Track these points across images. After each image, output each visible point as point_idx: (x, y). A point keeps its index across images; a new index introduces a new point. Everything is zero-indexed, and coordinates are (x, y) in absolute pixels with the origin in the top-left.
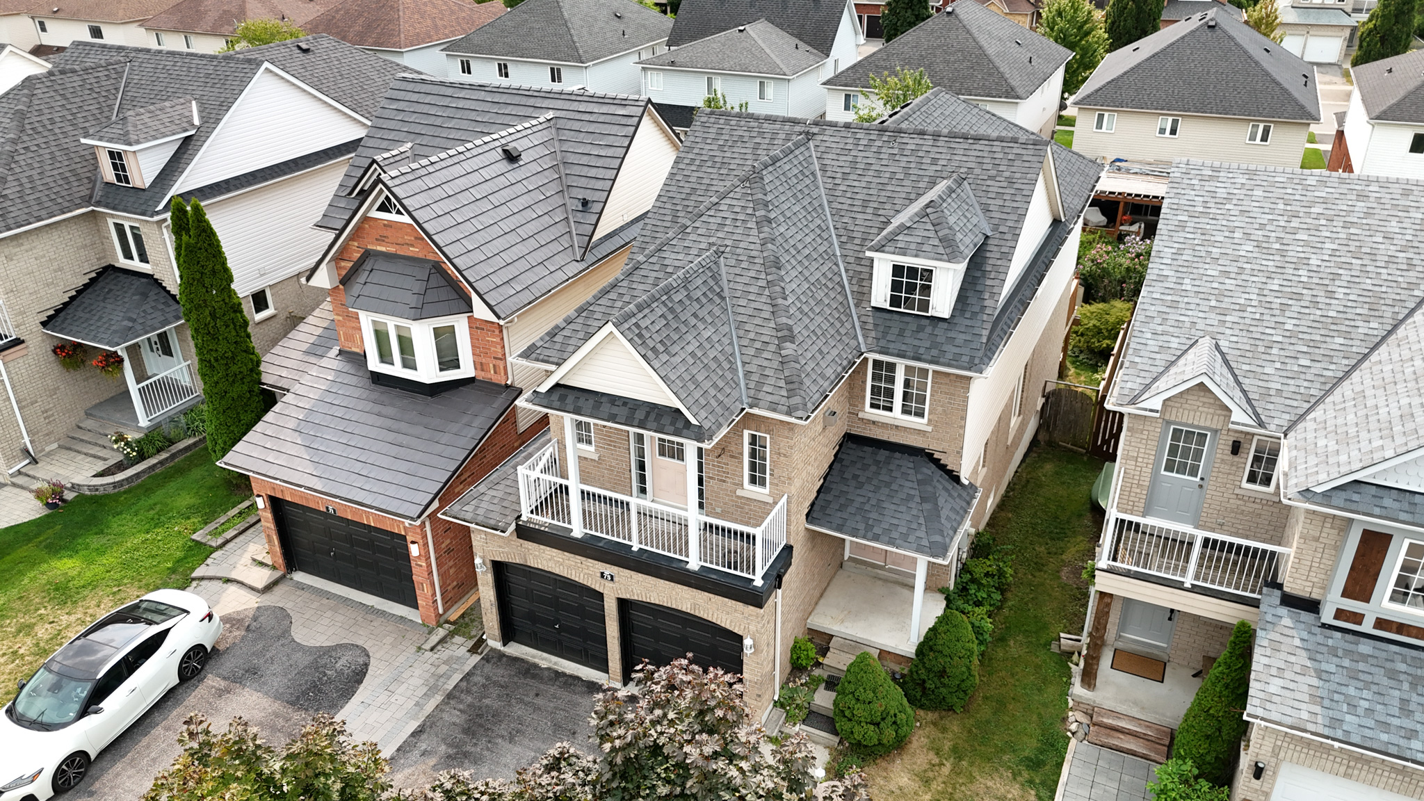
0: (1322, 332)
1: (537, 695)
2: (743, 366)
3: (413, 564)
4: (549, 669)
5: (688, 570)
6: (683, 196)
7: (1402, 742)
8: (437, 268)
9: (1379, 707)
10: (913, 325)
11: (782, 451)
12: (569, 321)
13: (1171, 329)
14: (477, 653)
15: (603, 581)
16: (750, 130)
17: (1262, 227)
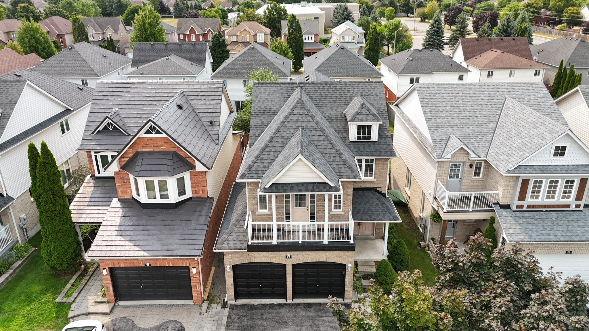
0: (480, 128)
1: (262, 314)
2: (331, 166)
3: (192, 278)
4: (259, 304)
5: (325, 245)
6: (262, 114)
7: (548, 237)
8: (175, 154)
9: (538, 229)
10: (367, 145)
11: (349, 193)
12: (254, 162)
13: (441, 134)
14: (226, 307)
15: (286, 259)
16: (277, 87)
17: (449, 101)
